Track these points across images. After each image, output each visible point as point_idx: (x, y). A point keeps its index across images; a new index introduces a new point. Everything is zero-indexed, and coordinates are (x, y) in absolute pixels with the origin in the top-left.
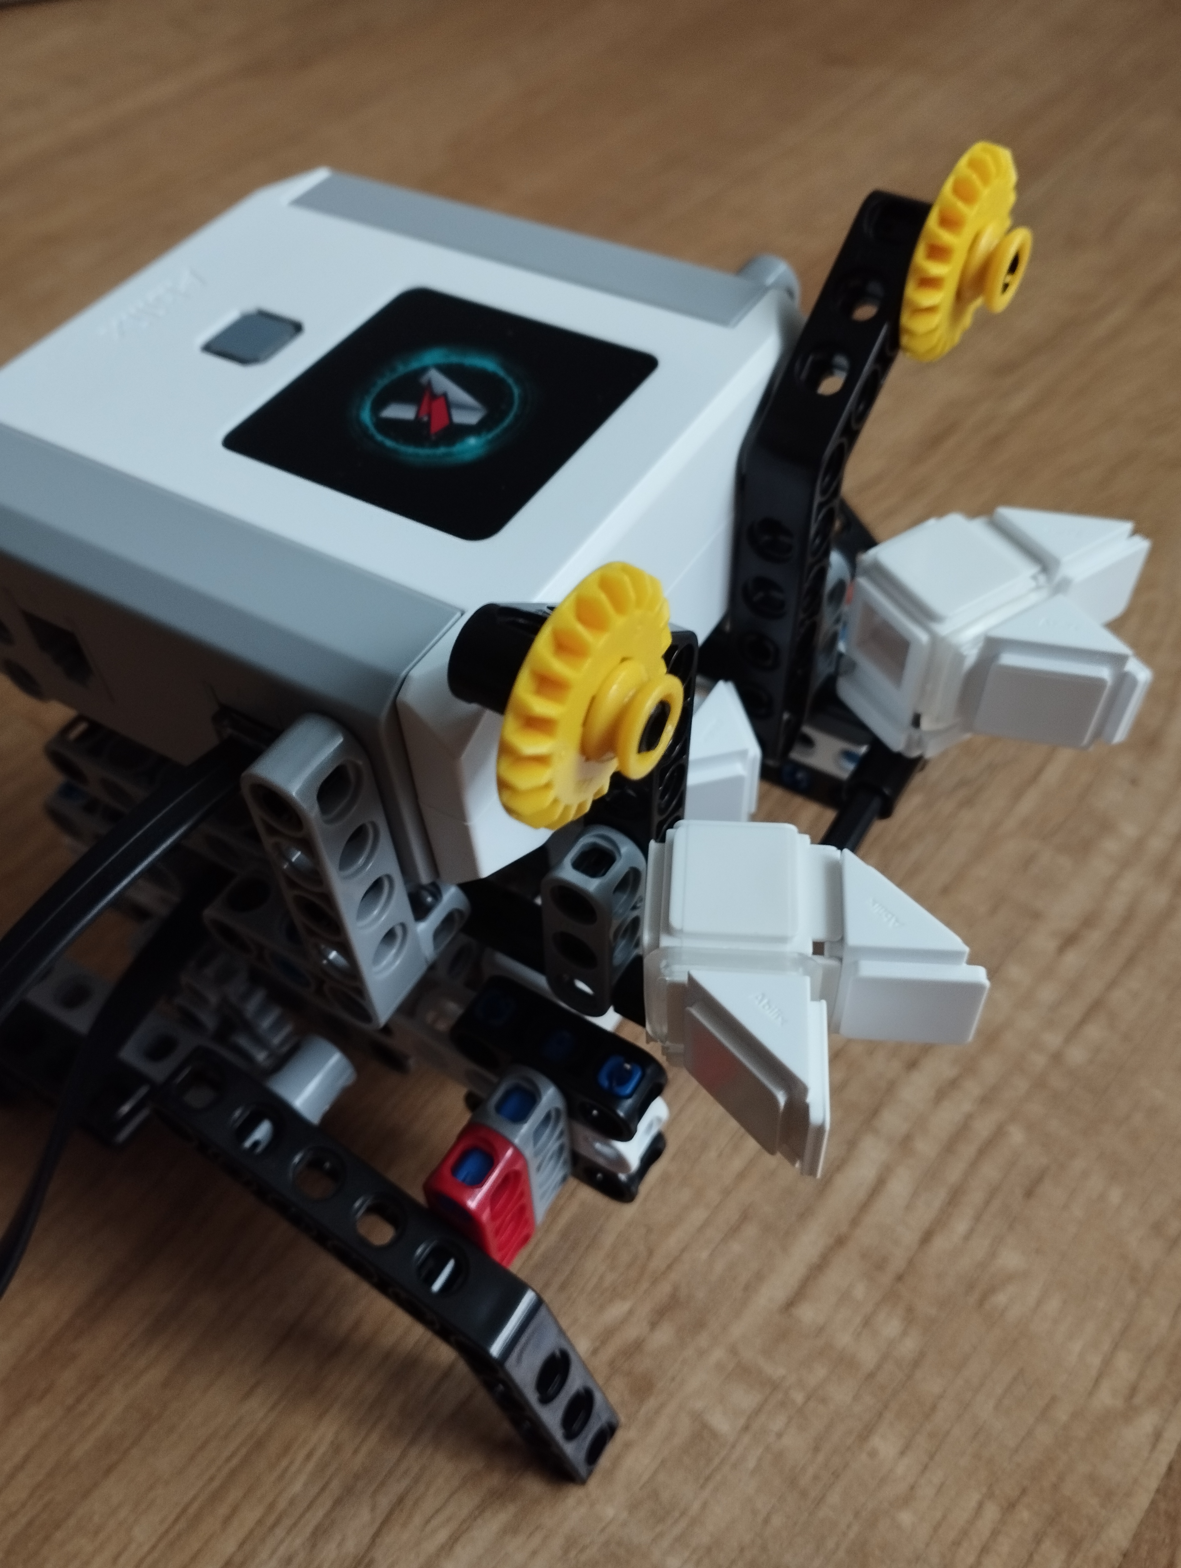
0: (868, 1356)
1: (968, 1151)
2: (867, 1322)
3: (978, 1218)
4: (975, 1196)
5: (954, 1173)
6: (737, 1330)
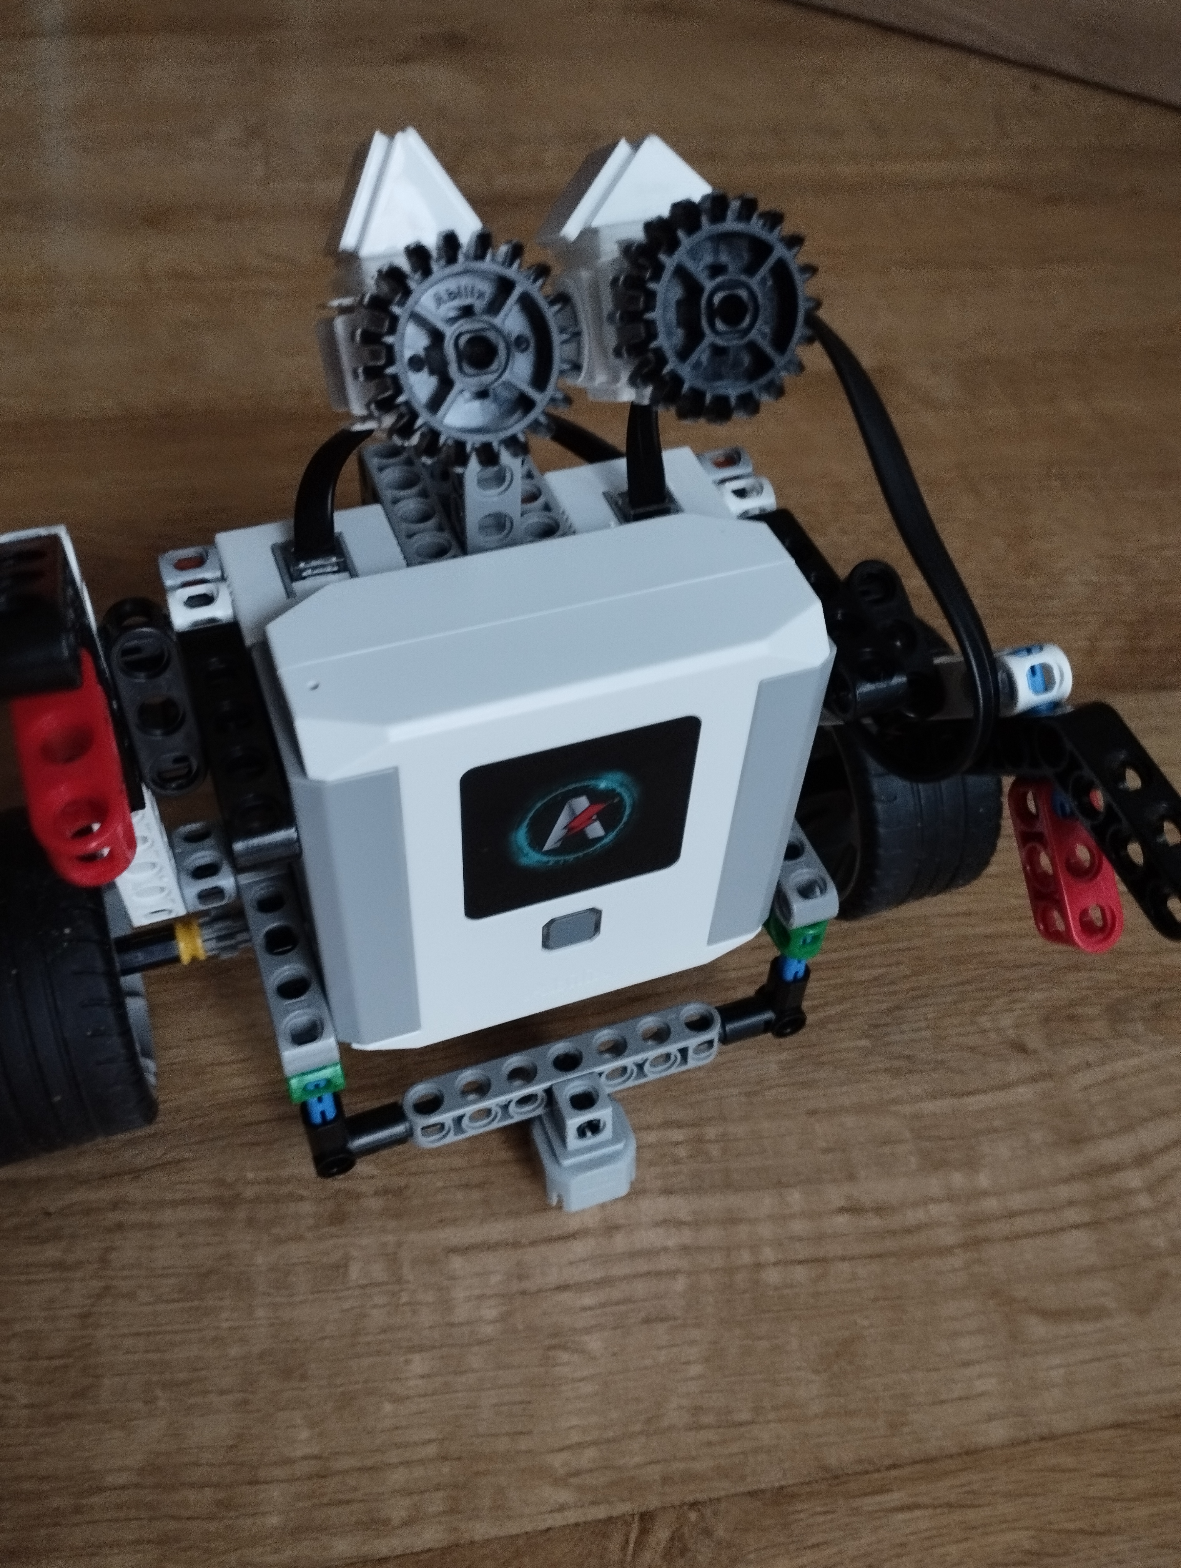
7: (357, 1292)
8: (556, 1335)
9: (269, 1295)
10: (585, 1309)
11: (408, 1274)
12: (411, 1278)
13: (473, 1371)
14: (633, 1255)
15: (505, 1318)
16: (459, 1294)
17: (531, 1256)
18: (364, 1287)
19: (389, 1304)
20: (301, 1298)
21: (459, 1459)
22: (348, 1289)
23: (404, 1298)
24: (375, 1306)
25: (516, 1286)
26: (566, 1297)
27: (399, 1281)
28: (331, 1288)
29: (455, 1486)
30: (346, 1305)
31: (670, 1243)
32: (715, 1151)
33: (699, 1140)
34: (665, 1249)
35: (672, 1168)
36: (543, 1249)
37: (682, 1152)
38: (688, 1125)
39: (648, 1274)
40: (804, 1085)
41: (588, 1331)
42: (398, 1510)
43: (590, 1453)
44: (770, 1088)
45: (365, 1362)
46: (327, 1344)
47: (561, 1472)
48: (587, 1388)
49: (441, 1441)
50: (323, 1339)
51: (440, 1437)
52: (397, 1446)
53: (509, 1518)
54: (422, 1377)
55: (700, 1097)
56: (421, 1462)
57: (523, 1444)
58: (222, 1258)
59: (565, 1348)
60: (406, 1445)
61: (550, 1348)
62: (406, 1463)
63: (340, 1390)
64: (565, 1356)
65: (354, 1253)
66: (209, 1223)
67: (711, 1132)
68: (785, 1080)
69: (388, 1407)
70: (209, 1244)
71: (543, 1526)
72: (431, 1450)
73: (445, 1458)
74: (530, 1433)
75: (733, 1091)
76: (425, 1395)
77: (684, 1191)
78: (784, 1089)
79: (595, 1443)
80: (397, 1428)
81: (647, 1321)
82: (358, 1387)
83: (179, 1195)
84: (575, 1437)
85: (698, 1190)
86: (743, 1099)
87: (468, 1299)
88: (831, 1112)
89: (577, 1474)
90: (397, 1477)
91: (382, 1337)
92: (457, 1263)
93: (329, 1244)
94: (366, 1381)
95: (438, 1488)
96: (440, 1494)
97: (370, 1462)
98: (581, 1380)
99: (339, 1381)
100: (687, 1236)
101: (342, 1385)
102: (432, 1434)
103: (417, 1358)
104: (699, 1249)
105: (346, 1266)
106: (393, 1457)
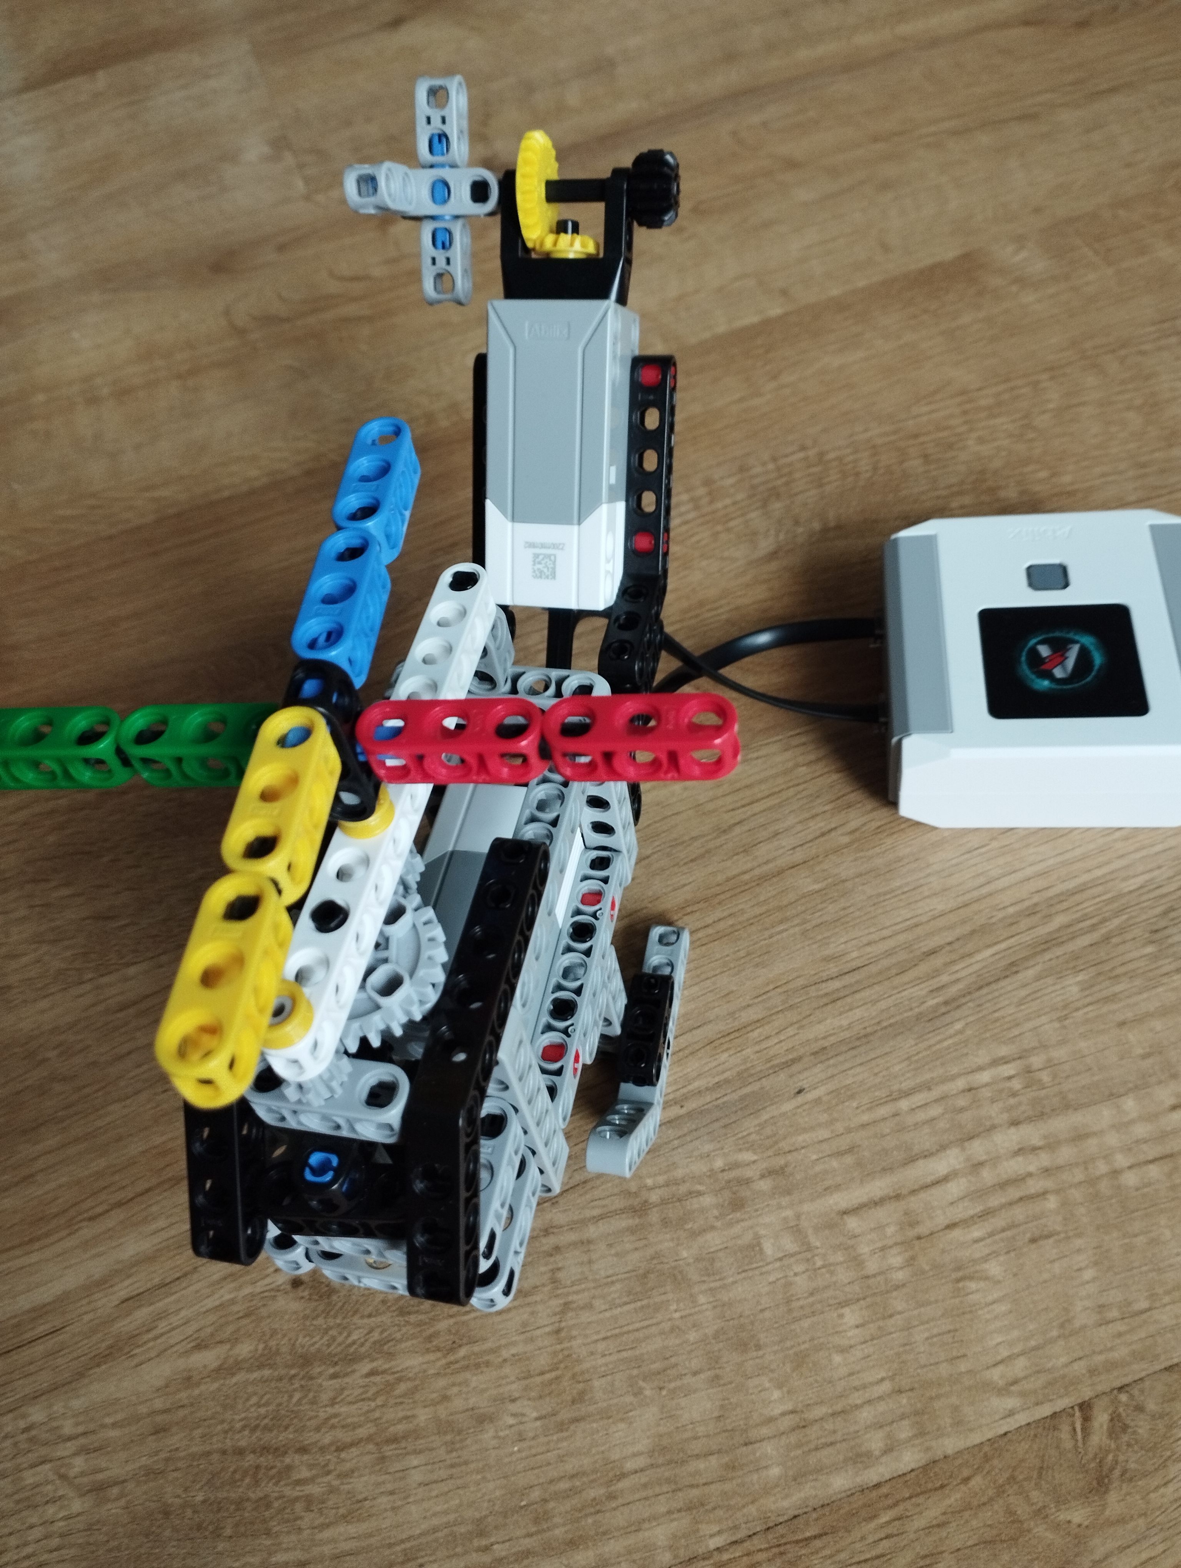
0: (872, 1266)
1: (1014, 1193)
2: (883, 1249)
3: (991, 1235)
4: (998, 1222)
5: (994, 1201)
6: (806, 1207)
7: (778, 1264)
8: (958, 1269)
9: (704, 1282)
10: (976, 1241)
11: (815, 1241)
12: (818, 1244)
13: (899, 1313)
14: (1003, 1185)
15: (911, 1261)
16: (864, 1250)
17: (915, 1203)
18: (780, 1259)
19: (807, 1270)
20: (731, 1280)
21: (912, 1389)
22: (767, 1264)
23: (819, 1263)
24: (796, 1274)
25: (911, 1233)
26: (956, 1233)
27: (809, 1248)
28: (754, 1265)
29: (916, 1413)
30: (772, 1278)
31: (1032, 1168)
32: (1045, 1077)
33: (1028, 1071)
34: (1030, 1175)
35: (1012, 1101)
36: (923, 1195)
37: (1016, 1085)
38: (1014, 1060)
39: (1021, 1199)
40: (1107, 1000)
41: (985, 1259)
42: (875, 1442)
43: (1021, 1363)
44: (1077, 1009)
45: (806, 1323)
46: (767, 1314)
47: (1001, 1383)
48: (1003, 1308)
49: (892, 1378)
50: (762, 1311)
51: (890, 1374)
52: (856, 1389)
53: (971, 1430)
54: (857, 1327)
55: (1016, 1032)
56: (881, 1398)
57: (963, 1366)
58: (653, 1258)
59: (971, 1278)
60: (864, 1387)
61: (958, 1280)
62: (869, 1402)
63: (791, 1352)
64: (972, 1285)
65: (762, 1232)
66: (632, 1230)
67: (1037, 1061)
68: (1089, 1000)
69: (837, 1359)
70: (636, 1249)
71: (1002, 1431)
72: (886, 1387)
73: (900, 1392)
74: (965, 1356)
75: (1044, 1019)
76: (865, 1342)
77: (1030, 1119)
78: (1090, 1008)
79: (1022, 1353)
80: (851, 1374)
81: (1033, 1240)
82: (807, 1346)
83: (596, 1212)
84: (1004, 1353)
85: (1041, 1116)
86: (1057, 1025)
87: (873, 1252)
88: (1140, 1020)
89: (1015, 1382)
90: (866, 1415)
91: (811, 1300)
92: (852, 1223)
93: (737, 1229)
94: (812, 1339)
95: (903, 1417)
96: (906, 1422)
97: (838, 1407)
98: (994, 1302)
99: (788, 1344)
100: (1044, 1159)
101: (792, 1347)
102: (883, 1374)
103: (846, 1311)
104: (1059, 1168)
105: (759, 1244)
106: (856, 1398)
